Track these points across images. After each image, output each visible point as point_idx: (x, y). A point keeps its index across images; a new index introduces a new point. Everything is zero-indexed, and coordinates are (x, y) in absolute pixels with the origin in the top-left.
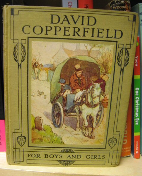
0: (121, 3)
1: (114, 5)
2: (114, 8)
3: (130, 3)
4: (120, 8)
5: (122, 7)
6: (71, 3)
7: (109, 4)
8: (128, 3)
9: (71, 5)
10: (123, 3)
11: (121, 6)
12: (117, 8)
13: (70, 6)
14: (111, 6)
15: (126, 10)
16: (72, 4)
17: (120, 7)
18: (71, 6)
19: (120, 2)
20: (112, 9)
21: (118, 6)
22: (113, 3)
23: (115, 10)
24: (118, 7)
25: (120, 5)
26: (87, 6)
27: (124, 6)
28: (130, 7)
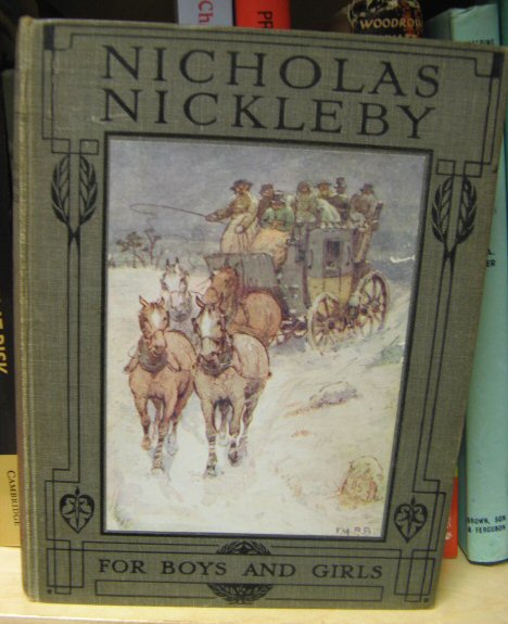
0: (388, 8)
1: (363, 14)
2: (363, 26)
3: (418, 7)
4: (385, 26)
5: (393, 23)
6: (209, 6)
7: (347, 10)
8: (412, 9)
9: (210, 12)
10: (394, 10)
11: (388, 20)
12: (375, 26)
13: (207, 15)
14: (352, 17)
15: (407, 32)
16: (212, 9)
17: (386, 23)
18: (211, 15)
19: (385, 4)
20: (358, 30)
21: (377, 17)
22: (360, 7)
23: (365, 31)
24: (378, 23)
25: (383, 16)
26: (268, 16)
27: (399, 19)
28: (419, 24)
